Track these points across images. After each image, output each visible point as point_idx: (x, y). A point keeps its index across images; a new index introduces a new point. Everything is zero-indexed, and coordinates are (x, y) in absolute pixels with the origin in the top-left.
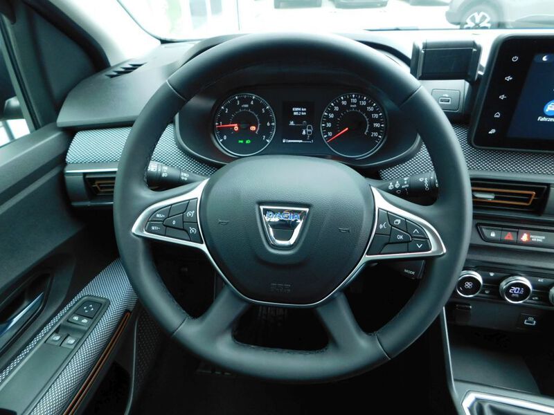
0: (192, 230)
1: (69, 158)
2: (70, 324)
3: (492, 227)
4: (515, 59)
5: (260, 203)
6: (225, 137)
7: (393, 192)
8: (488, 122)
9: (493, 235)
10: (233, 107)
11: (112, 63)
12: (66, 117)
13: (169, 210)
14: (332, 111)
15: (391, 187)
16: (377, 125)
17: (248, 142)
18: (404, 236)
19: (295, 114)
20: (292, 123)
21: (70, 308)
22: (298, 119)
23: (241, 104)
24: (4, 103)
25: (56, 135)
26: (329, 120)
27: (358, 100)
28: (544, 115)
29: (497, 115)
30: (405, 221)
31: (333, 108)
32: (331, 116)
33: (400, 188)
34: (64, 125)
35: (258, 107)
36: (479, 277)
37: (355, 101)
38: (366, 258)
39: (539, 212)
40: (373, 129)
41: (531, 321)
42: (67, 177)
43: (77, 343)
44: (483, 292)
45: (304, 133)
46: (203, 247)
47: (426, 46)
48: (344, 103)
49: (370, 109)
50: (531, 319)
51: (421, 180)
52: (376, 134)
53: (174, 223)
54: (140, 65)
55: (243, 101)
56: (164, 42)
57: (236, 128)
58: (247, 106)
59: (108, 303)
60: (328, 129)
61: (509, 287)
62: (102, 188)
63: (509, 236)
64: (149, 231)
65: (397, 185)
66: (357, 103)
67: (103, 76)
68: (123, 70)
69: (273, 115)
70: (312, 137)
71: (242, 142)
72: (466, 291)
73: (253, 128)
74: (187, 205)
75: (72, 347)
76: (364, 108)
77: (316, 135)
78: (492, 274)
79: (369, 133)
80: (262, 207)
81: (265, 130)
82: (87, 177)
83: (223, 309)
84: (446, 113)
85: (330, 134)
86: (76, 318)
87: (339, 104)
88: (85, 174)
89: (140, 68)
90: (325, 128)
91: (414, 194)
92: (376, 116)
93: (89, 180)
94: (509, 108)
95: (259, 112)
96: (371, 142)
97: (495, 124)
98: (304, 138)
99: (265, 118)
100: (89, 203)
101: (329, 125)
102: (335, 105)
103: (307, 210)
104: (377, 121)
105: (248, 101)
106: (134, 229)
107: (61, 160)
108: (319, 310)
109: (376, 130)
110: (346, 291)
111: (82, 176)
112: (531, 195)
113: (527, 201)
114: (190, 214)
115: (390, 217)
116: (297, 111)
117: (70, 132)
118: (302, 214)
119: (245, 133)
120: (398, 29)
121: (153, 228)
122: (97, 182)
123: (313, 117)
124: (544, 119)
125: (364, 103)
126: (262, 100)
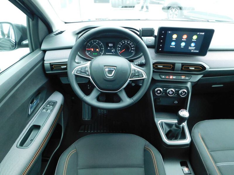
0: (87, 73)
1: (45, 59)
2: (47, 107)
3: (163, 75)
4: (163, 32)
5: (105, 66)
6: (89, 53)
7: (136, 65)
8: (159, 47)
9: (163, 77)
10: (91, 44)
11: (54, 31)
12: (44, 47)
13: (82, 68)
14: (120, 45)
15: (136, 64)
16: (133, 49)
17: (96, 54)
18: (138, 74)
19: (110, 46)
20: (109, 48)
21: (46, 103)
22: (111, 47)
23: (94, 43)
24: (21, 43)
25: (41, 52)
26: (119, 47)
27: (127, 42)
28: (171, 45)
29: (161, 45)
30: (138, 71)
31: (120, 44)
32: (120, 46)
33: (138, 64)
34: (43, 49)
35: (99, 44)
36: (161, 90)
37: (126, 42)
38: (129, 79)
39: (173, 70)
40: (132, 50)
41: (176, 102)
42: (45, 64)
43: (51, 111)
44: (163, 94)
45: (112, 51)
46: (90, 77)
47: (142, 29)
48: (123, 42)
49: (131, 44)
50: (176, 101)
51: (143, 61)
52: (132, 51)
53: (83, 71)
54: (64, 31)
55: (94, 42)
56: (66, 23)
57: (92, 50)
58: (95, 43)
59: (56, 102)
60: (119, 50)
61: (169, 92)
62: (55, 67)
63: (167, 77)
64: (77, 73)
65: (137, 63)
66: (127, 43)
67: (53, 35)
68: (58, 33)
69: (103, 46)
70: (114, 53)
71: (94, 54)
72: (158, 94)
73: (97, 50)
74: (86, 67)
75: (50, 112)
76: (129, 44)
77: (116, 52)
78: (165, 89)
79: (131, 51)
80: (105, 67)
81: (101, 50)
82: (51, 64)
83: (94, 94)
84: (146, 45)
85: (120, 51)
86: (48, 106)
87: (122, 43)
88: (50, 63)
89: (64, 32)
90: (118, 49)
91: (141, 65)
92: (132, 46)
93: (51, 65)
94: (163, 44)
95: (99, 45)
96: (132, 53)
97: (160, 47)
98: (112, 52)
99: (101, 47)
100: (51, 72)
101: (119, 49)
102: (121, 43)
103: (116, 68)
104: (133, 47)
105: (96, 42)
106: (73, 73)
107: (43, 60)
108: (118, 93)
109: (133, 50)
110: (125, 89)
111: (49, 64)
112: (171, 66)
113: (171, 67)
114: (87, 69)
115: (135, 70)
116: (110, 45)
117: (45, 51)
118: (114, 69)
119: (95, 51)
120: (139, 20)
121: (78, 72)
122: (54, 66)
123: (115, 47)
124: (172, 46)
125: (129, 42)
126: (100, 42)
